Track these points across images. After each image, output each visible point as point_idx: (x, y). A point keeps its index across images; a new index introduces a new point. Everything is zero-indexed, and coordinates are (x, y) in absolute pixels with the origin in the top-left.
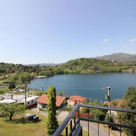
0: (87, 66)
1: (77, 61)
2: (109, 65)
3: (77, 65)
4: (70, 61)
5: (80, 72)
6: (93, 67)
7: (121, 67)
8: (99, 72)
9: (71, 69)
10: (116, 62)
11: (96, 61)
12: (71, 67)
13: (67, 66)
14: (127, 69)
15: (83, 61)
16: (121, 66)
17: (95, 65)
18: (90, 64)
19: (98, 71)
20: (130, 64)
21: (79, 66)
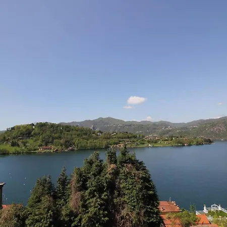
0: (51, 139)
1: (30, 128)
2: (90, 137)
3: (29, 137)
4: (13, 128)
5: (36, 150)
6: (62, 141)
7: (108, 141)
8: (72, 150)
9: (13, 145)
10: (101, 133)
11: (68, 129)
12: (14, 141)
13: (4, 138)
14: (117, 144)
15: (44, 128)
16: (109, 139)
17: (66, 136)
18: (57, 135)
19: (71, 148)
20: (121, 135)
21: (35, 139)
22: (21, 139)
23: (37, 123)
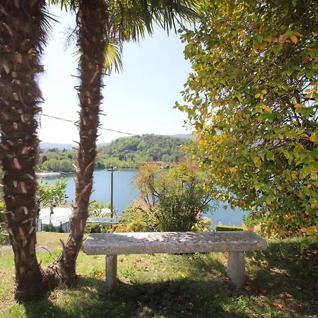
0: (159, 154)
1: (136, 139)
3: (135, 150)
4: (117, 141)
6: (173, 156)
9: (121, 158)
11: (178, 142)
12: (122, 154)
13: (111, 150)
18: (165, 150)
21: (141, 152)
22: (127, 152)
23: (143, 135)
